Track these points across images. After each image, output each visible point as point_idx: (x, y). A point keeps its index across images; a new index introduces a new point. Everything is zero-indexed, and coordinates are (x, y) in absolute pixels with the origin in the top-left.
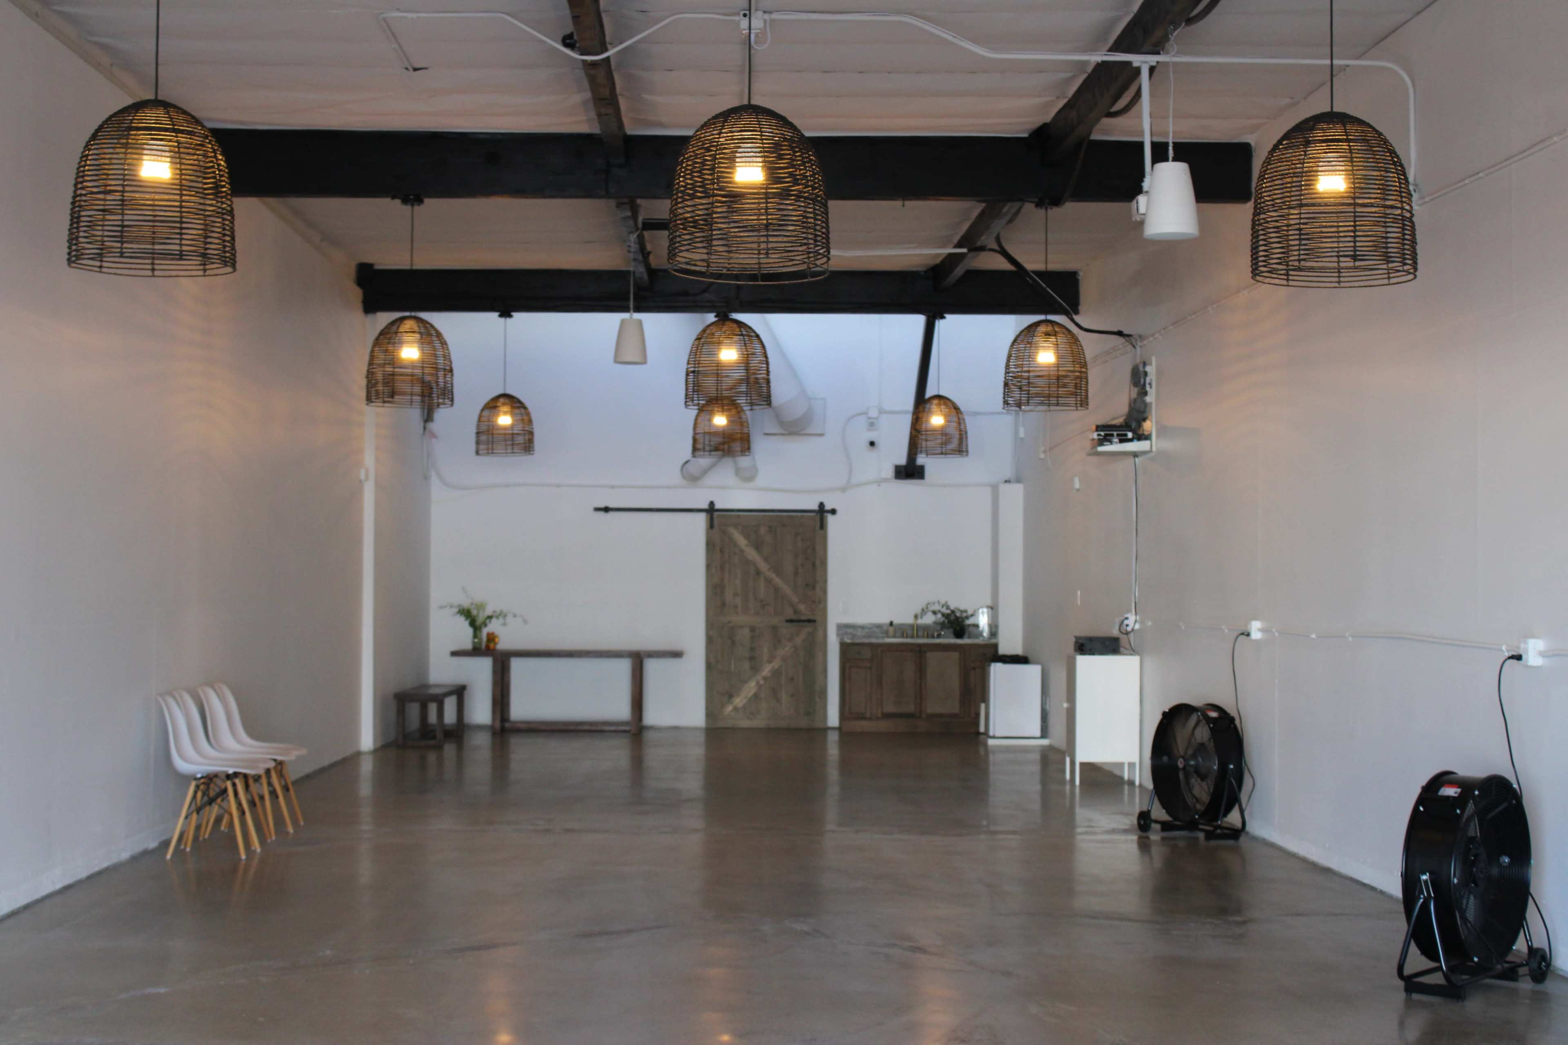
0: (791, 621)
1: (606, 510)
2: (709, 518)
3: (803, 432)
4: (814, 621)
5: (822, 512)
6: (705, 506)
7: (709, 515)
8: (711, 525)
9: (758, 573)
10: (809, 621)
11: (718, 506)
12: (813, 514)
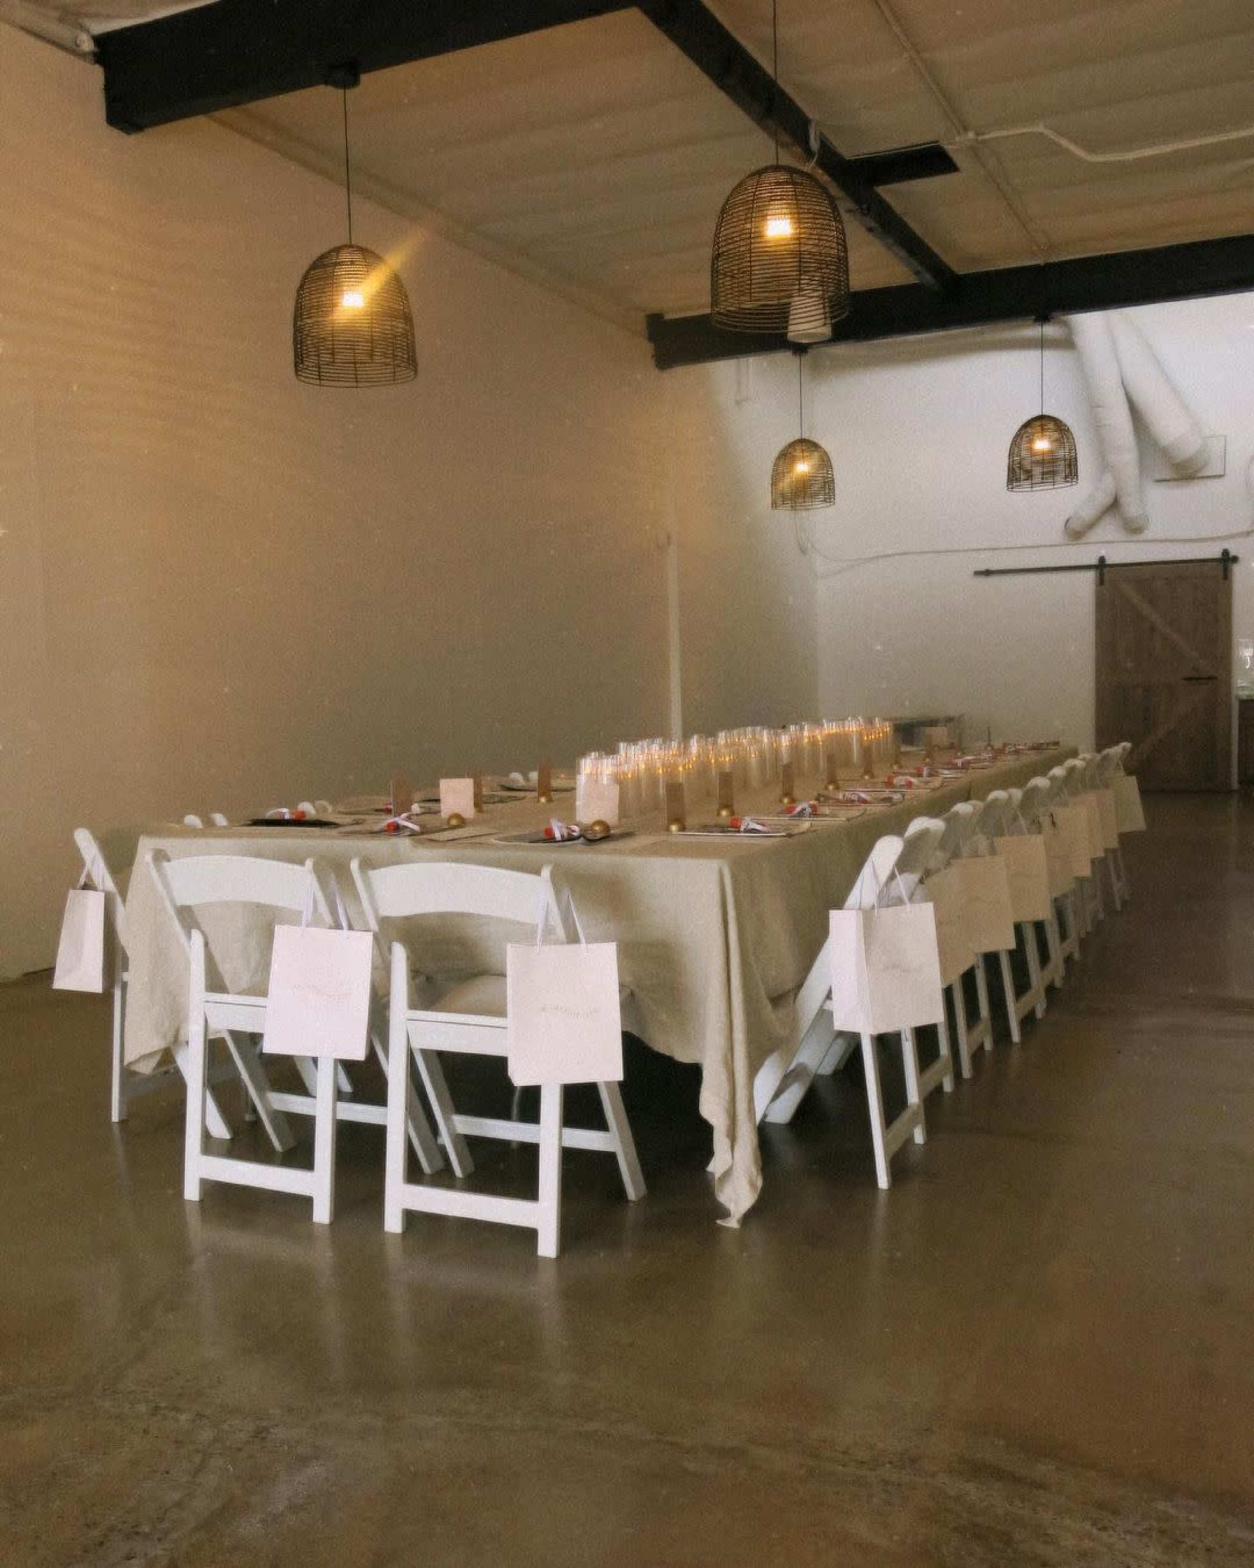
0: (1189, 679)
1: (988, 573)
2: (1098, 575)
3: (1200, 475)
4: (1216, 678)
5: (1227, 560)
6: (1094, 561)
7: (1098, 571)
8: (1101, 582)
9: (1153, 629)
10: (1210, 678)
11: (1109, 561)
12: (1215, 564)
